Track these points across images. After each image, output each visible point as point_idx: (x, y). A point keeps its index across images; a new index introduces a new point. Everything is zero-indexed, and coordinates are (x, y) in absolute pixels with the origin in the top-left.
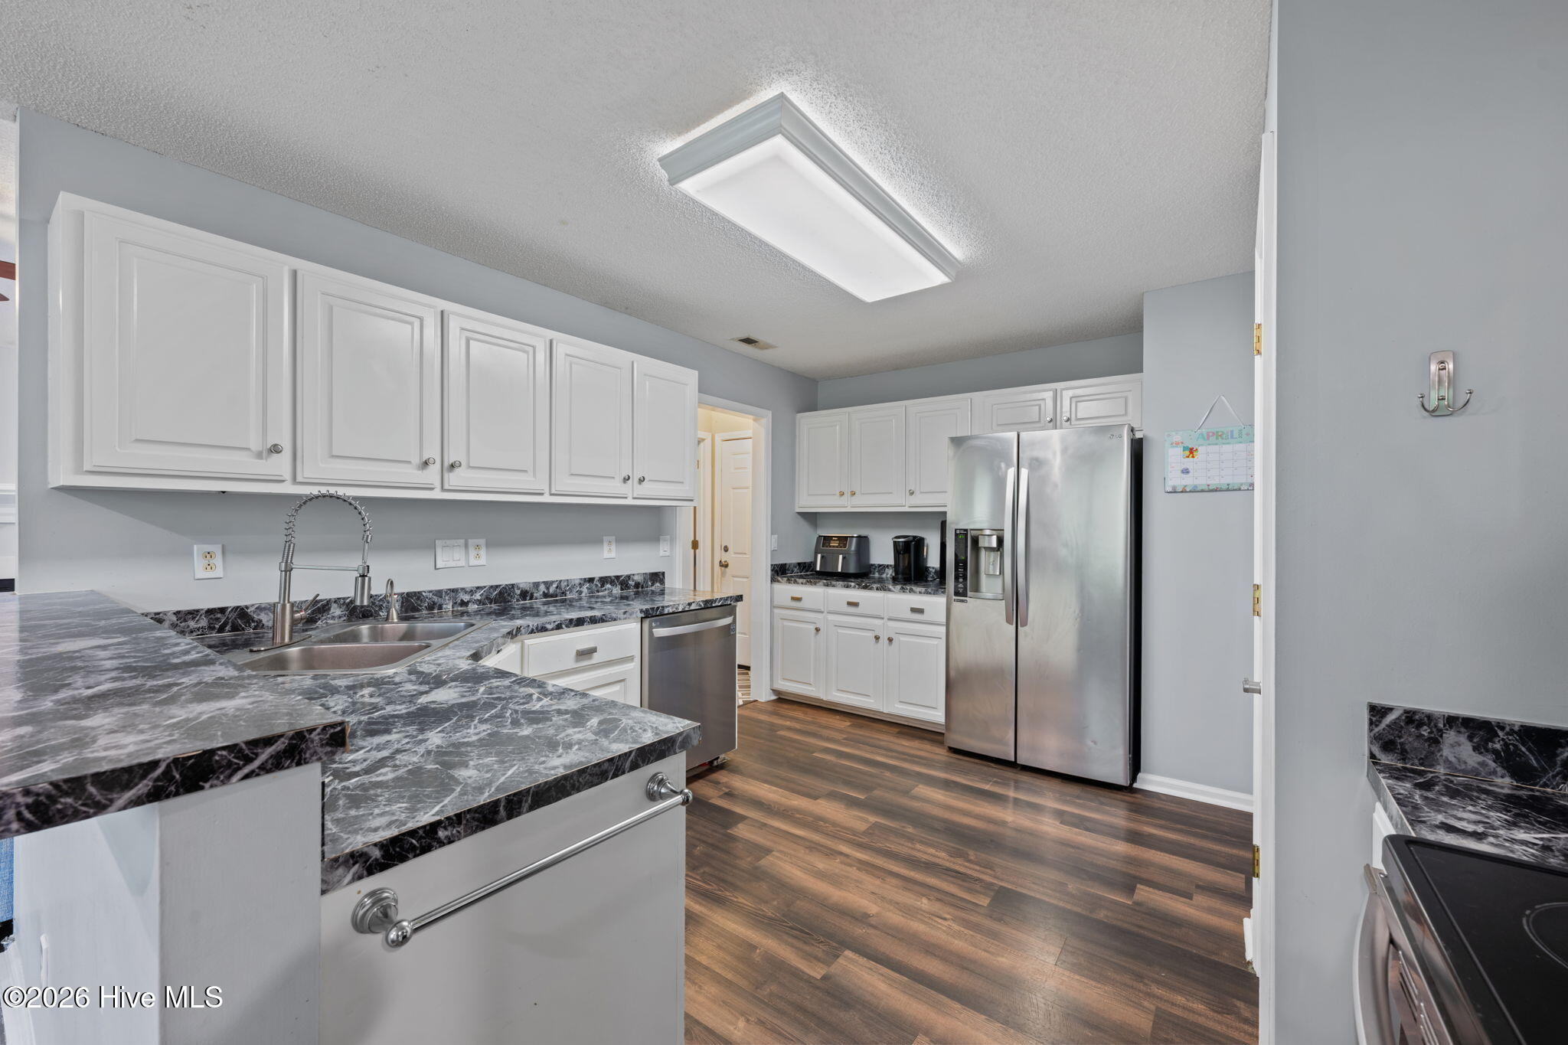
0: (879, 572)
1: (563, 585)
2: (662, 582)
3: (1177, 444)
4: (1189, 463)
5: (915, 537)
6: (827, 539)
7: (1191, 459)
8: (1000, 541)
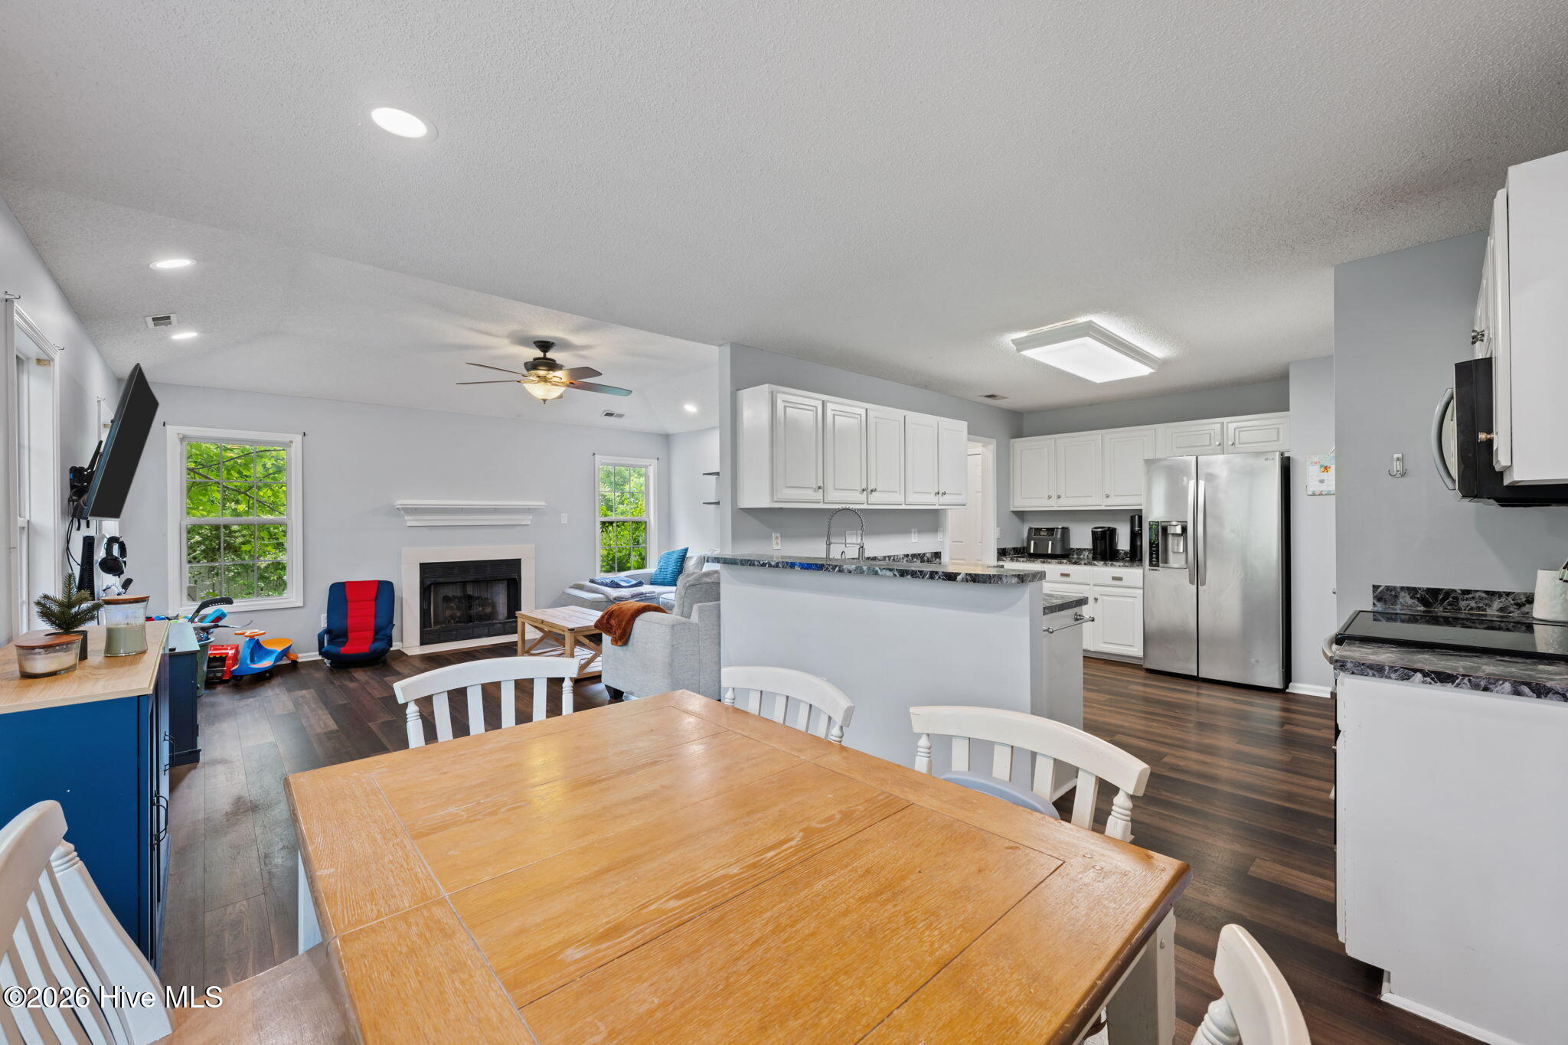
0: (1077, 554)
1: (896, 557)
2: (940, 558)
3: (1316, 463)
4: (1324, 476)
5: (1109, 528)
6: (1038, 530)
7: (1325, 473)
8: (1184, 529)
